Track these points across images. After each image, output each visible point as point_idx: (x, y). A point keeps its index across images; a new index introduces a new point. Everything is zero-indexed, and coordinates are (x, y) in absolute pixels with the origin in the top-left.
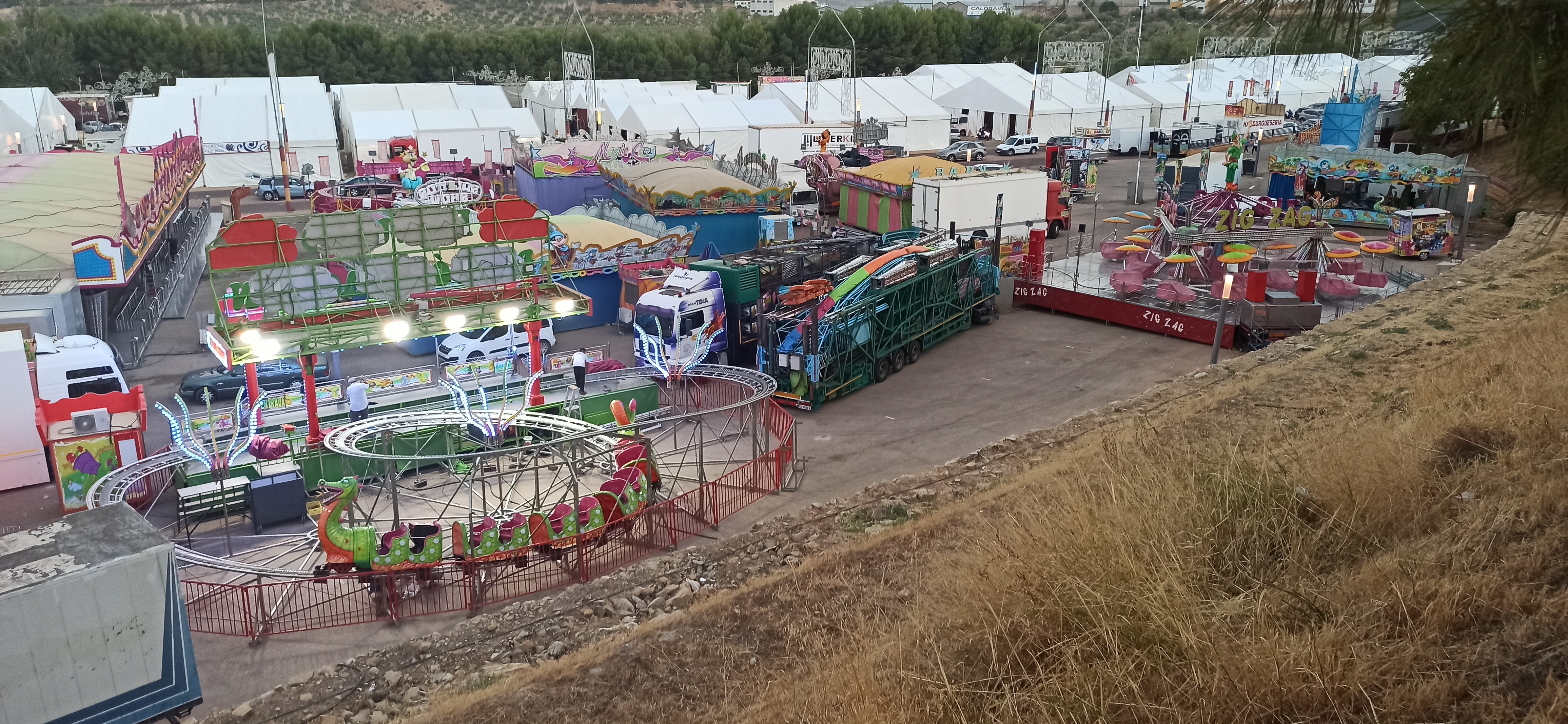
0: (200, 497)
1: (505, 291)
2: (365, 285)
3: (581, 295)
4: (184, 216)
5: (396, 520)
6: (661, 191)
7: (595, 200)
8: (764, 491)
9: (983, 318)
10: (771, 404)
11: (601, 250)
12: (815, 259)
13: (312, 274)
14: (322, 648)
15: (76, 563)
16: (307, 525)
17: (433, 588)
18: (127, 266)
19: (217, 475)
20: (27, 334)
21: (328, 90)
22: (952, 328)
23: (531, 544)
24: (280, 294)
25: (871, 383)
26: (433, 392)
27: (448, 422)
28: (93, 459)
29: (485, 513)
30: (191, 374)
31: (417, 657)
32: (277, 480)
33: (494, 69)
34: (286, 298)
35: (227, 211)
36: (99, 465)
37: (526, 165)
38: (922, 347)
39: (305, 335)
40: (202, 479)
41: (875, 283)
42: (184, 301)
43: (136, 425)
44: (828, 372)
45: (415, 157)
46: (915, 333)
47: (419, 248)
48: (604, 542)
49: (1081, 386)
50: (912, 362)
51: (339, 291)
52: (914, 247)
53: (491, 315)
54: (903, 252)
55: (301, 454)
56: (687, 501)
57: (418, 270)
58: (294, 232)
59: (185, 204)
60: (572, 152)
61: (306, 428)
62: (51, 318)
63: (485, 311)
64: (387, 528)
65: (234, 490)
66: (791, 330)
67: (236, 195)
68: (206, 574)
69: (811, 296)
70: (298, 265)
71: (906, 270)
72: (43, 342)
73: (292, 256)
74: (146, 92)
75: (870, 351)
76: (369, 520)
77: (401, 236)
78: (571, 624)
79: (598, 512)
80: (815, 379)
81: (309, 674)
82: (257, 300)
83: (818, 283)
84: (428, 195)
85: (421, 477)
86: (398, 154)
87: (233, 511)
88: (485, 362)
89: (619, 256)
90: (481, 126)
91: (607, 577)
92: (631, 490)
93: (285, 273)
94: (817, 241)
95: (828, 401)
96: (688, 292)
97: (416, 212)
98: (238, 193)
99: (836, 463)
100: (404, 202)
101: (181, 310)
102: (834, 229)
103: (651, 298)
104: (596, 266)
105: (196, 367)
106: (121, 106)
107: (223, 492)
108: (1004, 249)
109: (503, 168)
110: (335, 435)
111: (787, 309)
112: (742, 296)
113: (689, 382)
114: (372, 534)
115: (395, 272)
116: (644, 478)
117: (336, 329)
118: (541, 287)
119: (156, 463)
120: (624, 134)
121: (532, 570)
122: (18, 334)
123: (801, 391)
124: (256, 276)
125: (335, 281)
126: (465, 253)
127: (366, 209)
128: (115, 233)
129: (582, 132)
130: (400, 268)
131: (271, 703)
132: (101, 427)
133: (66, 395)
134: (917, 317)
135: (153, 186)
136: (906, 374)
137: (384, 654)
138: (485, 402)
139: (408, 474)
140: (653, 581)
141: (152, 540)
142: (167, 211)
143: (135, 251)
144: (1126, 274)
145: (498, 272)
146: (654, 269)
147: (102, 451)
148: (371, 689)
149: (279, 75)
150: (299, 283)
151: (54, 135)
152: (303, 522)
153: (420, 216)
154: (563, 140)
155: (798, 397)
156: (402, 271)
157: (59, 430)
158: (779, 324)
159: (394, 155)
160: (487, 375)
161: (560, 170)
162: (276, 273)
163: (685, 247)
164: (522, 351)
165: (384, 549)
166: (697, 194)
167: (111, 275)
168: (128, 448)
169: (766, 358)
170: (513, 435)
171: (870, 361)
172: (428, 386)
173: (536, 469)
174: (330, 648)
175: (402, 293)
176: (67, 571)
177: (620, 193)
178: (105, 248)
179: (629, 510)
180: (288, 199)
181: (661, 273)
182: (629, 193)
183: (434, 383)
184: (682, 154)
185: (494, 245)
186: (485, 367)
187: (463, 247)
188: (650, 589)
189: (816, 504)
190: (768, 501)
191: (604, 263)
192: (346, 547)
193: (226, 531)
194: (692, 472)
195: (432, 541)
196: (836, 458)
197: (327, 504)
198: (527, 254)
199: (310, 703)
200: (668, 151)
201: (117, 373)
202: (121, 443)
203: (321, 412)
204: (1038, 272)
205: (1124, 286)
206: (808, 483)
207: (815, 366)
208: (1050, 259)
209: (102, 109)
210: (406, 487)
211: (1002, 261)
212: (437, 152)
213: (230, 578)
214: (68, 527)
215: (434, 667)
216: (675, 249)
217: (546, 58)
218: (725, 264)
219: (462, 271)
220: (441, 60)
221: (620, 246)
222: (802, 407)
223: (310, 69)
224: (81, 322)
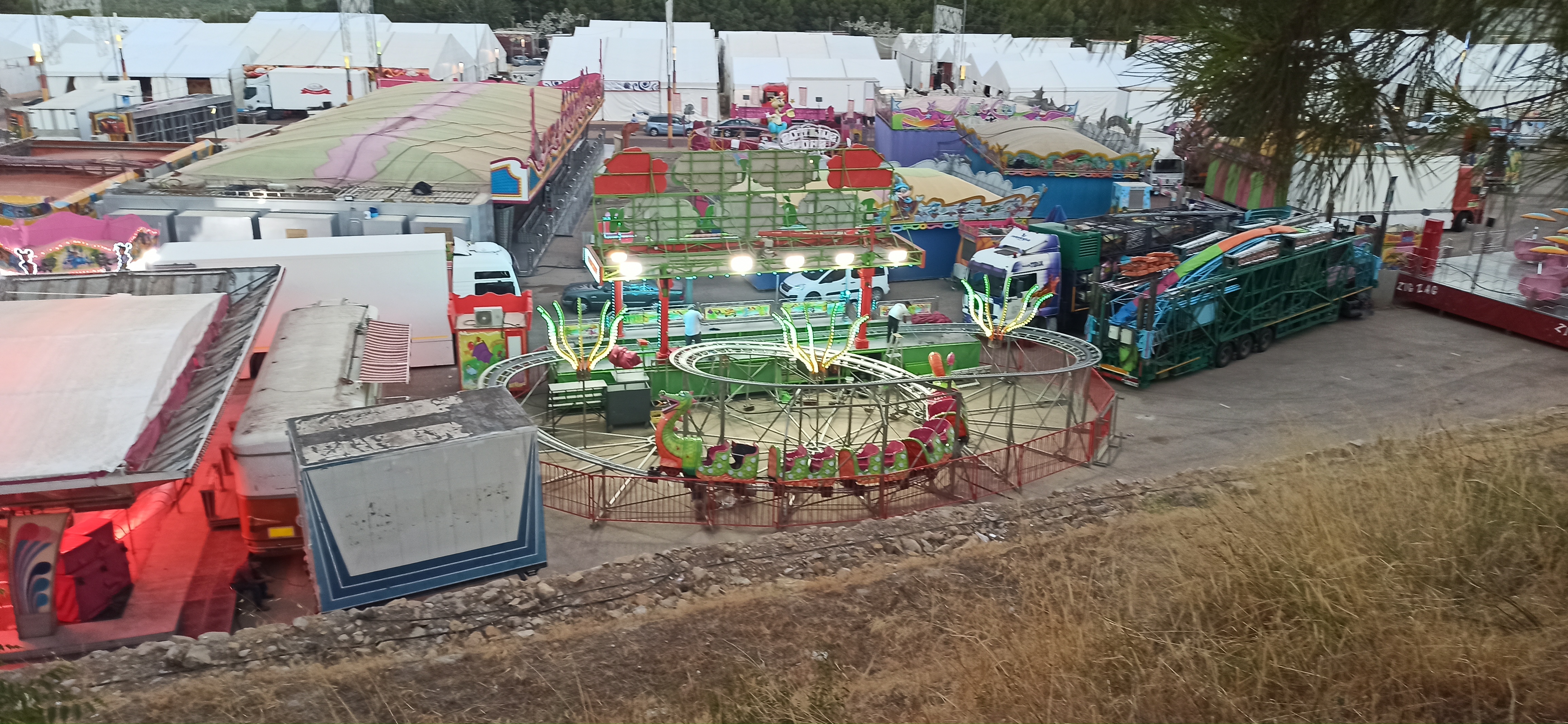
0: (566, 393)
1: (844, 237)
2: (721, 219)
3: (915, 246)
4: (582, 146)
5: (722, 438)
6: (1013, 149)
7: (946, 155)
8: (1073, 462)
9: (1354, 312)
10: (1093, 375)
11: (944, 205)
12: (1165, 230)
13: (677, 205)
14: (648, 539)
15: (463, 432)
16: (649, 431)
17: (748, 502)
18: (531, 186)
19: (582, 375)
20: (450, 238)
21: (717, 36)
22: (1314, 319)
23: (837, 475)
24: (649, 221)
25: (1209, 367)
26: (769, 326)
27: (779, 354)
28: (487, 349)
29: (800, 442)
30: (572, 285)
31: (722, 560)
32: (630, 387)
33: (869, 20)
34: (653, 226)
35: (618, 143)
36: (491, 354)
37: (886, 117)
38: (1275, 336)
39: (664, 261)
40: (569, 378)
41: (1228, 262)
42: (575, 221)
43: (523, 325)
44: (1161, 350)
45: (783, 103)
46: (1267, 320)
47: (771, 189)
48: (905, 485)
49: (1461, 398)
50: (1261, 350)
51: (698, 222)
52: (1280, 228)
53: (829, 259)
54: (1265, 231)
55: (651, 367)
56: (994, 460)
57: (767, 210)
58: (665, 166)
59: (584, 134)
60: (931, 105)
61: (657, 346)
62: (469, 226)
63: (825, 254)
64: (713, 443)
65: (593, 391)
66: (1127, 302)
67: (628, 129)
68: (563, 461)
69: (1153, 269)
70: (666, 196)
71: (1267, 251)
72: (460, 246)
73: (661, 189)
74: (565, 31)
75: (1213, 334)
76: (700, 433)
77: (756, 176)
78: (860, 555)
79: (903, 456)
80: (1145, 355)
81: (631, 558)
82: (628, 225)
83: (1163, 257)
84: (789, 140)
85: (750, 402)
86: (769, 99)
87: (591, 409)
88: (819, 303)
89: (961, 211)
90: (850, 76)
91: (900, 518)
92: (938, 441)
93: (654, 204)
94: (1171, 213)
95: (1158, 380)
96: (1024, 254)
97: (772, 155)
98: (629, 128)
99: (1157, 445)
100: (769, 146)
101: (571, 229)
102: (1192, 202)
103: (985, 256)
104: (937, 220)
105: (577, 281)
106: (544, 43)
107: (584, 392)
108: (1390, 239)
109: (864, 118)
110: (680, 354)
111: (1126, 280)
112: (1079, 263)
113: (1013, 344)
114: (699, 445)
115: (748, 210)
116: (952, 431)
117: (691, 257)
118: (880, 235)
119: (536, 360)
120: (987, 90)
121: (835, 502)
122: (442, 236)
123: (1129, 367)
124: (630, 204)
125: (695, 214)
126: (812, 197)
127: (734, 149)
128: (524, 156)
129: (944, 86)
130: (753, 206)
131: (598, 576)
132: (496, 323)
133: (473, 292)
134: (1273, 302)
135: (559, 117)
136: (1252, 363)
137: (694, 551)
138: (811, 339)
139: (738, 398)
140: (943, 529)
141: (521, 421)
142: (568, 140)
143: (539, 173)
144: (1540, 279)
145: (841, 218)
146: (995, 228)
147: (495, 343)
148: (680, 579)
149: (675, 20)
150: (666, 213)
151: (489, 67)
152: (646, 428)
153: (775, 159)
154: (924, 94)
155: (1125, 371)
156: (755, 209)
157: (465, 320)
158: (1115, 295)
159: (766, 100)
160: (820, 315)
161: (918, 123)
162: (647, 202)
163: (1029, 208)
164: (853, 296)
165: (708, 461)
166: (1052, 154)
167: (517, 192)
168: (515, 342)
169: (1096, 328)
170: (836, 375)
171: (1211, 344)
172: (766, 319)
173: (851, 407)
174: (655, 541)
175: (752, 230)
176: (455, 437)
177: (973, 149)
178: (516, 169)
179: (934, 459)
180: (671, 136)
181: (1000, 232)
182: (982, 150)
183: (770, 318)
184: (1043, 113)
185: (839, 192)
186: (819, 307)
187: (811, 192)
188: (939, 535)
189: (1121, 481)
190: (1076, 473)
191: (946, 218)
192: (677, 453)
193: (584, 425)
194: (1001, 433)
195: (750, 459)
196: (1158, 440)
197: (665, 412)
198: (869, 202)
199: (629, 582)
200: (1028, 109)
201: (513, 278)
202: (510, 338)
203: (672, 332)
204: (1429, 267)
205: (1535, 293)
206: (1122, 461)
207: (1147, 342)
208: (1448, 254)
209: (528, 45)
210: (735, 410)
211: (1386, 252)
212: (803, 98)
213: (583, 467)
214: (460, 401)
215: (735, 570)
216: (1019, 209)
217: (921, 10)
218: (1066, 228)
219: (807, 215)
220: (821, 10)
221: (963, 202)
222: (1128, 383)
223: (703, 16)
224: (491, 232)
